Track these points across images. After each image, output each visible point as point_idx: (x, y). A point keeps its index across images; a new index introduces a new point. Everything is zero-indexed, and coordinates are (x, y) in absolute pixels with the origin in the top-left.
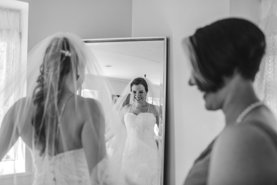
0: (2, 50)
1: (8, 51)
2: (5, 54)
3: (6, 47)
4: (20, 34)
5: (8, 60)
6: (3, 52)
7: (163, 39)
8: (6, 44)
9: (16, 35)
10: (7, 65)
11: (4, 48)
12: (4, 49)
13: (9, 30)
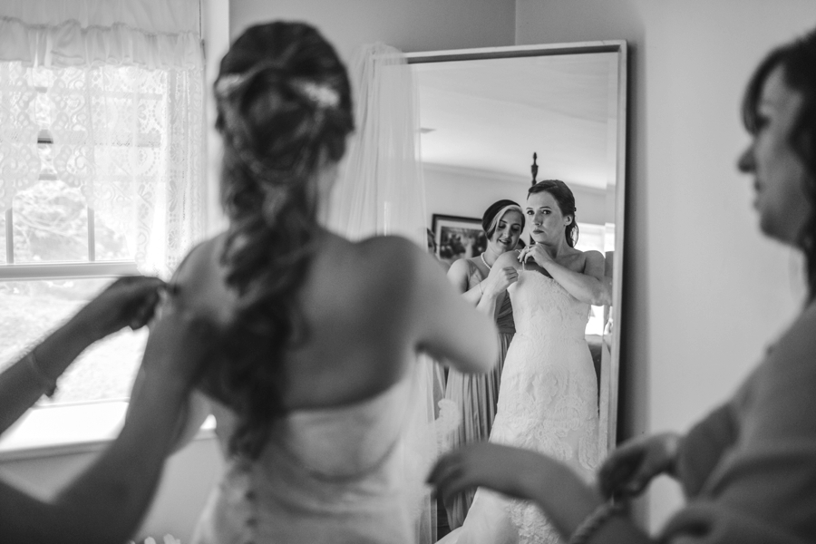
0: (156, 92)
1: (172, 96)
2: (164, 103)
3: (165, 85)
4: (203, 44)
5: (173, 121)
6: (159, 97)
7: (614, 49)
8: (166, 74)
9: (194, 47)
10: (172, 133)
11: (163, 87)
12: (163, 90)
13: (173, 36)
